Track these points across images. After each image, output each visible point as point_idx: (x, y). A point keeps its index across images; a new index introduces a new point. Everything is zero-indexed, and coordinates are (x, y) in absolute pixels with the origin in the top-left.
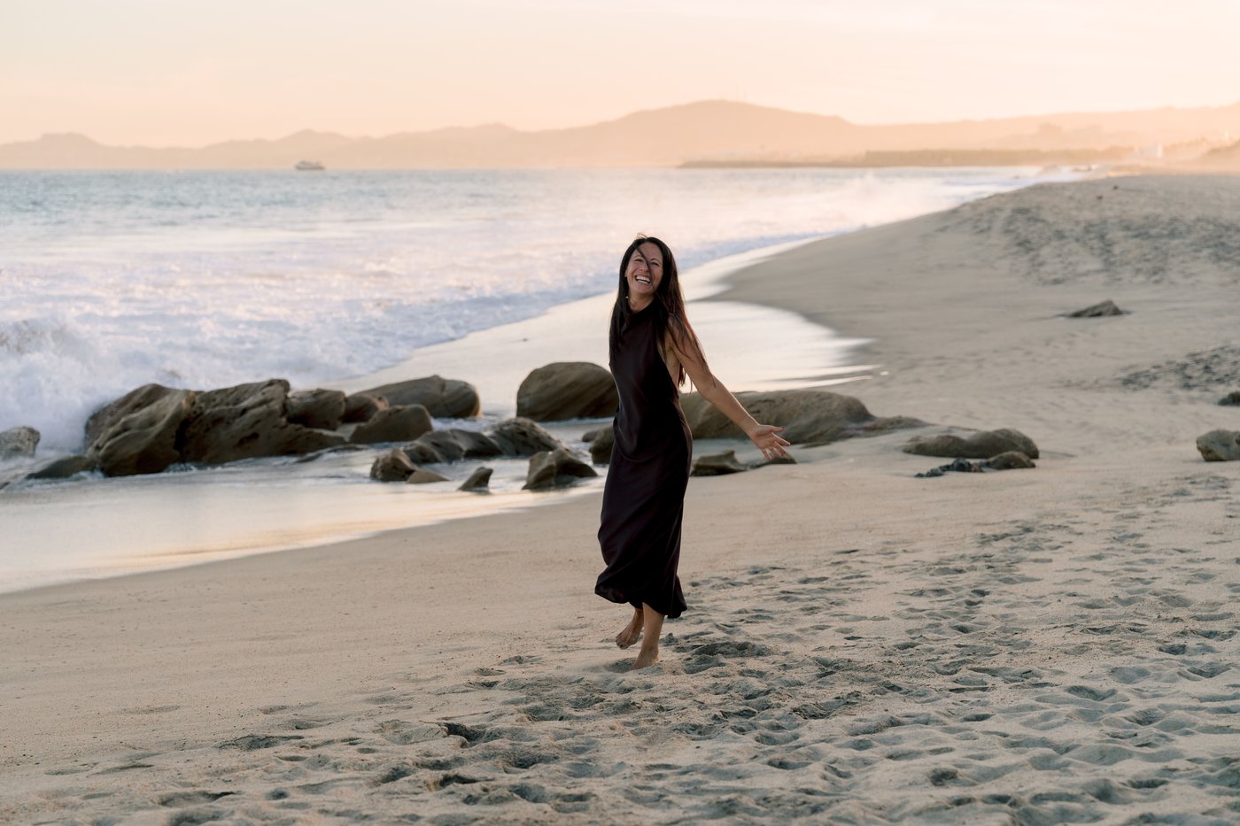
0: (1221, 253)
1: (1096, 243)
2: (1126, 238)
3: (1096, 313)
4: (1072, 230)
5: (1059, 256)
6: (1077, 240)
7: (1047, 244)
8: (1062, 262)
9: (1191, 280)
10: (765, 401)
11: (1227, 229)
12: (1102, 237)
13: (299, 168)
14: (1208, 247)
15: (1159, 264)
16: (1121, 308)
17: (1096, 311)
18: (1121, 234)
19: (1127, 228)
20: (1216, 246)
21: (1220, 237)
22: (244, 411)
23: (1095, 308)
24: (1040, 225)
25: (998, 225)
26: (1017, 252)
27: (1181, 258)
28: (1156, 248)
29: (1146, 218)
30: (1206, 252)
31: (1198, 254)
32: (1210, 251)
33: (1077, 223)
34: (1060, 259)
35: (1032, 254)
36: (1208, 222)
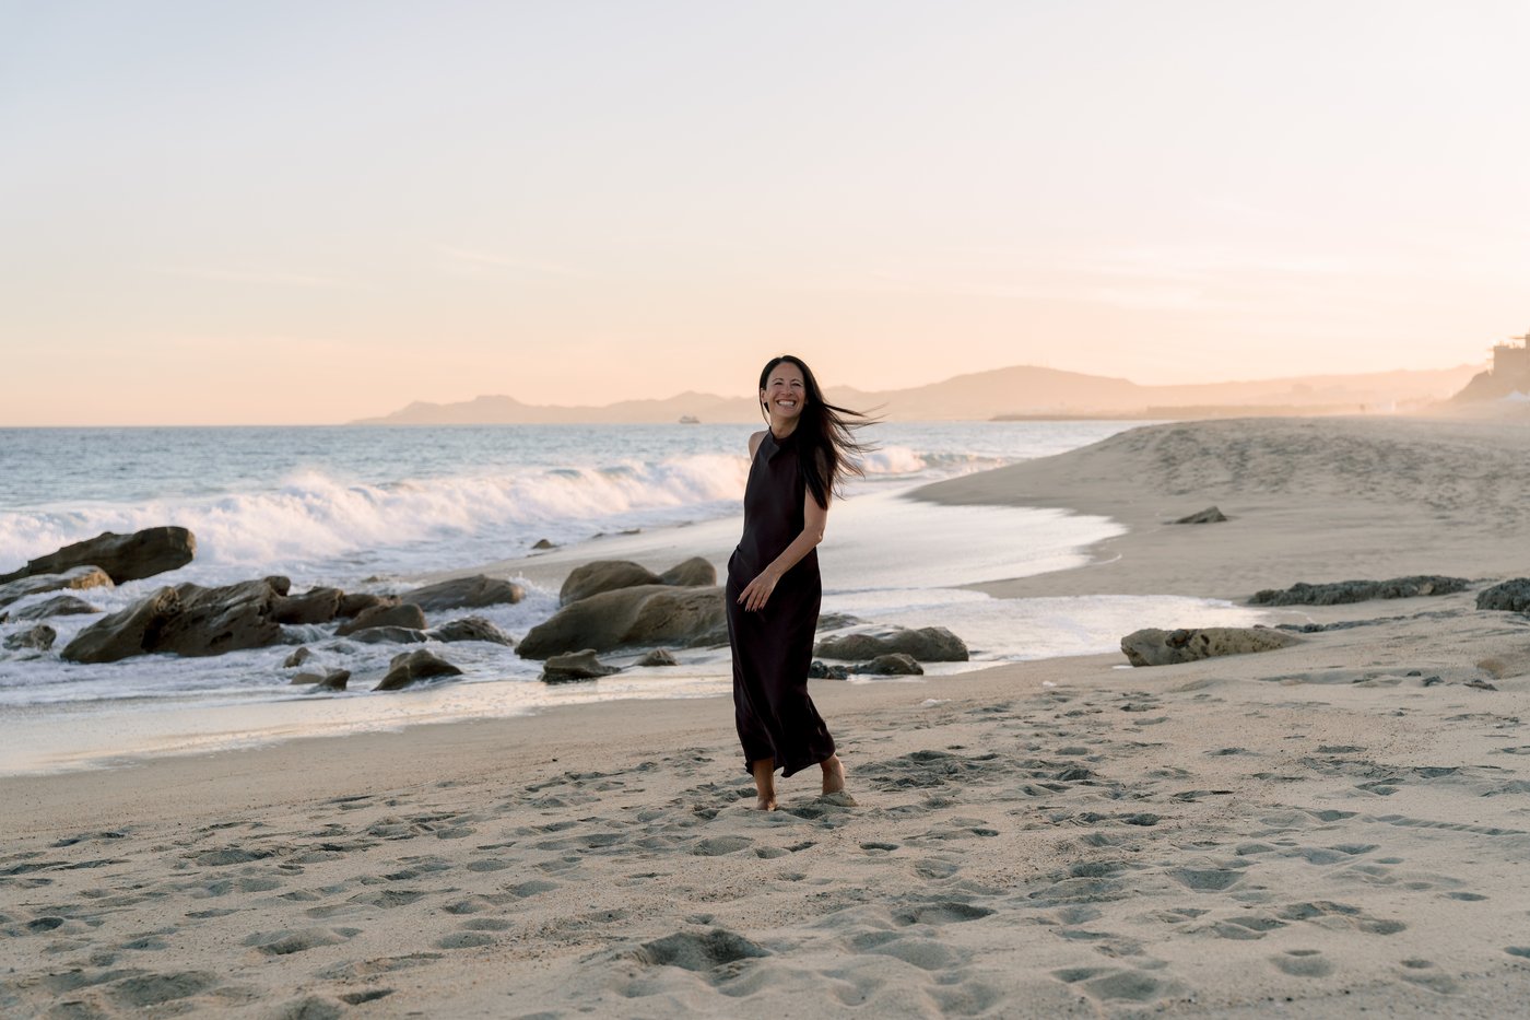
0: (1346, 466)
1: (1235, 459)
2: (1264, 454)
3: (1202, 519)
4: (1218, 448)
5: (1196, 470)
6: (1219, 456)
7: (1190, 459)
8: (1195, 475)
9: (1306, 490)
10: (707, 597)
11: (1360, 445)
12: (1242, 454)
13: (681, 422)
14: (1336, 461)
15: (1284, 477)
16: (1224, 514)
17: (1202, 518)
18: (1260, 450)
19: (1268, 446)
20: (1343, 460)
21: (1350, 452)
22: (228, 608)
23: (1201, 514)
24: (1190, 444)
25: (1153, 444)
26: (1160, 467)
27: (1306, 471)
28: (1288, 462)
29: (1289, 437)
30: (1331, 466)
31: (1324, 467)
32: (1337, 464)
33: (1224, 441)
34: (1194, 473)
35: (1172, 468)
36: (1345, 440)
